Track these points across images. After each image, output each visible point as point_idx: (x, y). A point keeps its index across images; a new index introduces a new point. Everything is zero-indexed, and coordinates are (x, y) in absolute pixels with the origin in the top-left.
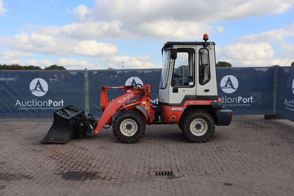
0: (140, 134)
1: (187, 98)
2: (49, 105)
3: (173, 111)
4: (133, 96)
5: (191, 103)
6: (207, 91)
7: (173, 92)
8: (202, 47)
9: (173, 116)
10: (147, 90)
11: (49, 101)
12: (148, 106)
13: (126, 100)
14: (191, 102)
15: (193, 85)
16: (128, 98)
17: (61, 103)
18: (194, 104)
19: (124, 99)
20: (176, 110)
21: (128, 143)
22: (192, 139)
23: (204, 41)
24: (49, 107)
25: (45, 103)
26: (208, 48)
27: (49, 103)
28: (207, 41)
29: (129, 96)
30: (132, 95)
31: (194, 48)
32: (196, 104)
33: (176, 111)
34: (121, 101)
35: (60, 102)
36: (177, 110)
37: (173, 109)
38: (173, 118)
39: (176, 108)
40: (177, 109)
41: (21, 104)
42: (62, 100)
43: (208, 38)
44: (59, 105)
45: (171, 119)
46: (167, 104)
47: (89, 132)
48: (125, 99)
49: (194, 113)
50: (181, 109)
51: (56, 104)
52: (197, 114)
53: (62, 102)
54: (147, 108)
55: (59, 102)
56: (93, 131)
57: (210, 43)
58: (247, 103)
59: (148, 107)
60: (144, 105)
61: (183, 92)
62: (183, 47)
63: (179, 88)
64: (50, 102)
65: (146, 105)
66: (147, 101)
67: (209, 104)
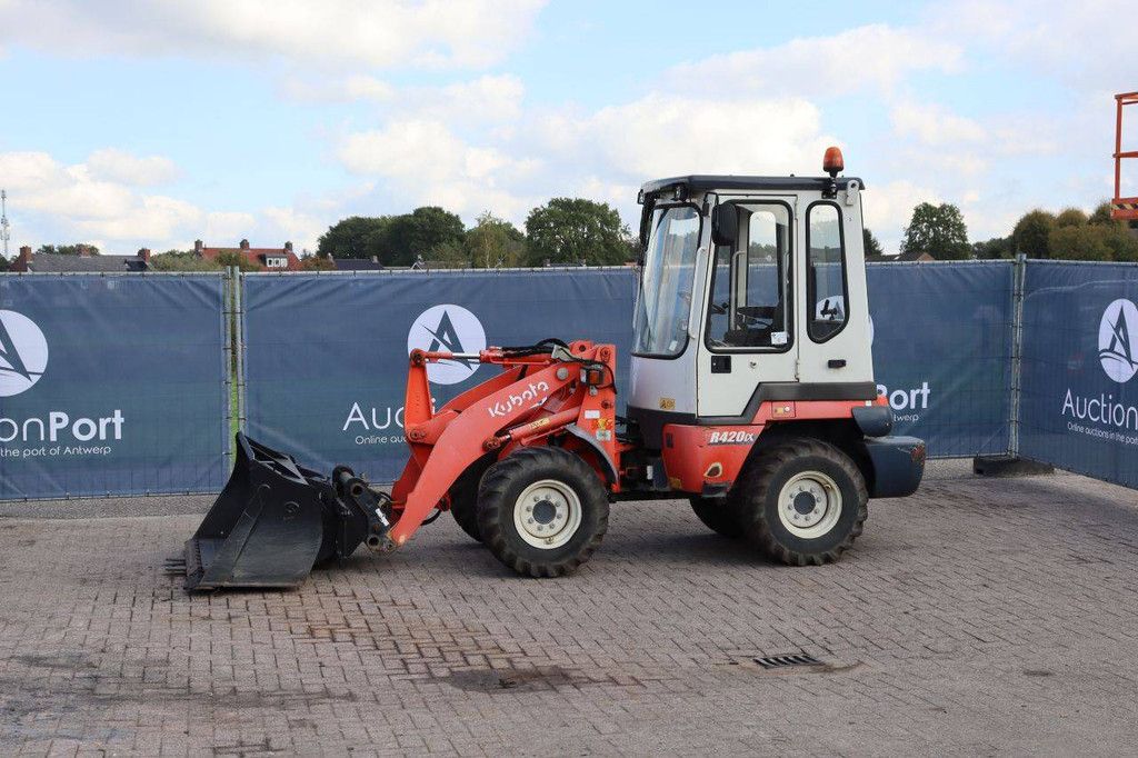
0: (590, 540)
1: (764, 393)
2: (53, 438)
3: (714, 444)
4: (546, 387)
5: (783, 411)
6: (836, 364)
7: (713, 372)
8: (817, 195)
9: (714, 465)
10: (603, 363)
11: (53, 416)
12: (609, 428)
13: (519, 404)
14: (780, 410)
15: (786, 342)
16: (527, 395)
17: (110, 427)
18: (790, 416)
19: (513, 400)
20: (724, 441)
21: (545, 575)
22: (787, 551)
23: (827, 175)
24: (54, 445)
25: (34, 428)
26: (838, 201)
27: (54, 427)
28: (839, 175)
29: (533, 388)
30: (543, 386)
31: (790, 200)
32: (800, 416)
33: (725, 443)
34: (500, 410)
35: (108, 420)
36: (730, 440)
37: (715, 437)
38: (716, 470)
39: (725, 434)
40: (728, 437)
42: (118, 413)
43: (842, 162)
44: (102, 437)
45: (706, 474)
46: (690, 419)
47: (374, 542)
48: (518, 401)
49: (792, 451)
50: (746, 437)
51: (85, 429)
52: (805, 454)
53: (118, 419)
54: (604, 435)
55: (103, 422)
56: (388, 535)
57: (850, 183)
58: (907, 410)
59: (609, 433)
60: (595, 421)
61: (751, 370)
62: (747, 195)
63: (732, 355)
64: (58, 421)
65: (601, 422)
66: (605, 406)
67: (849, 416)
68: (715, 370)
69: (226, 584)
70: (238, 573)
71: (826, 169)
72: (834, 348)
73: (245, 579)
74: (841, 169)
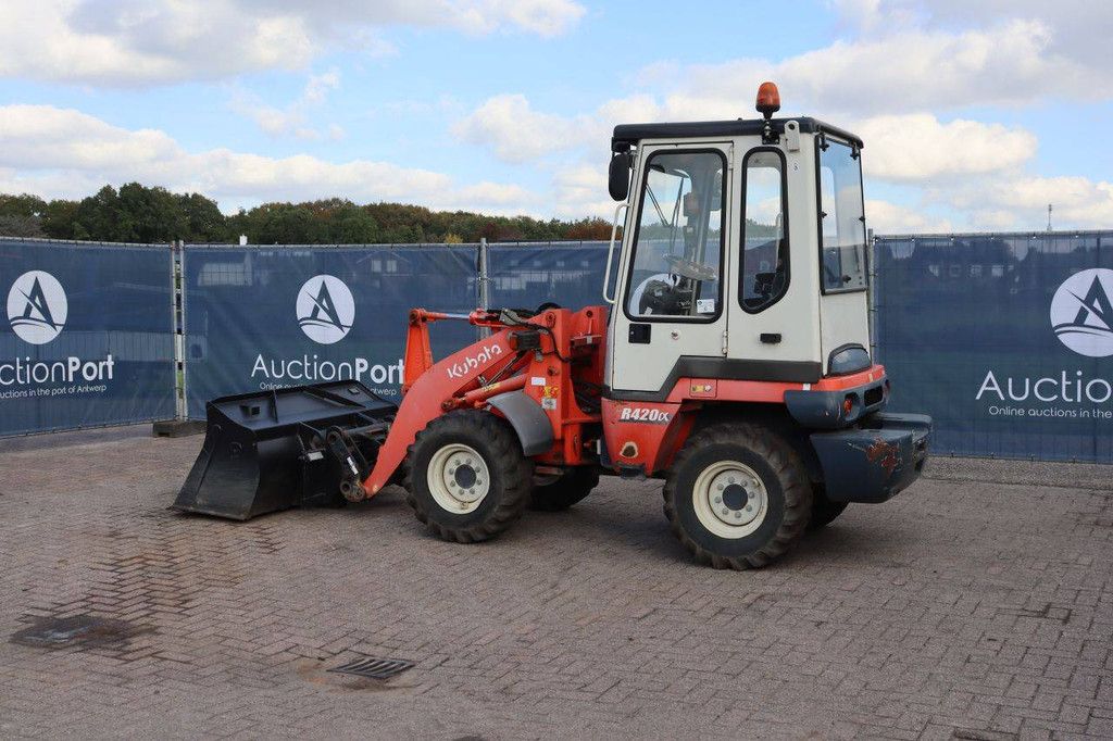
1: (685, 369)
2: (358, 379)
3: (625, 421)
4: (499, 351)
5: (703, 389)
6: (770, 339)
7: (631, 341)
8: (756, 141)
9: (628, 444)
10: (549, 329)
11: (358, 361)
12: (554, 396)
13: (475, 366)
14: (700, 389)
15: (713, 311)
16: (482, 358)
17: (396, 373)
18: (711, 396)
19: (470, 362)
20: (636, 418)
21: (453, 539)
22: (699, 549)
23: (760, 116)
25: (345, 369)
26: (781, 146)
27: (359, 370)
28: (775, 116)
29: (487, 351)
30: (496, 350)
31: (724, 148)
32: (721, 397)
33: (638, 421)
34: (457, 371)
35: (395, 367)
36: (642, 418)
37: (626, 413)
38: (630, 451)
39: (638, 411)
40: (641, 415)
41: (270, 372)
42: (401, 362)
43: (777, 101)
44: (391, 381)
45: (621, 454)
47: (346, 487)
48: (473, 363)
49: (708, 436)
50: (659, 416)
51: (379, 375)
52: (722, 441)
53: (401, 367)
54: (550, 403)
56: (358, 482)
57: (786, 126)
59: (554, 401)
60: (540, 389)
61: (673, 341)
62: (677, 144)
63: (654, 326)
64: (361, 366)
65: (547, 389)
66: (550, 373)
67: (782, 401)
68: (633, 339)
71: (759, 108)
72: (768, 320)
73: (204, 506)
74: (776, 108)
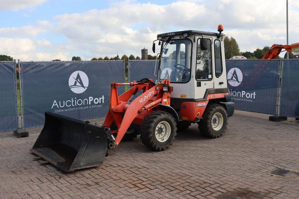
0: (173, 138)
1: (208, 92)
3: (199, 107)
4: (153, 93)
5: (211, 97)
6: (221, 83)
8: (216, 38)
9: (198, 113)
10: (168, 85)
12: (169, 104)
15: (211, 77)
16: (149, 95)
18: (213, 98)
19: (145, 97)
23: (219, 32)
26: (220, 39)
29: (150, 93)
30: (152, 93)
31: (211, 39)
32: (215, 98)
33: (201, 106)
34: (142, 100)
37: (199, 105)
39: (201, 104)
45: (196, 116)
46: (193, 100)
47: (111, 145)
48: (146, 97)
49: (214, 107)
50: (205, 104)
56: (115, 142)
60: (166, 102)
61: (206, 85)
63: (201, 82)
66: (168, 97)
67: (224, 97)
68: (198, 86)
69: (78, 168)
70: (82, 164)
71: (218, 31)
72: (220, 79)
73: (84, 165)
74: (222, 30)
